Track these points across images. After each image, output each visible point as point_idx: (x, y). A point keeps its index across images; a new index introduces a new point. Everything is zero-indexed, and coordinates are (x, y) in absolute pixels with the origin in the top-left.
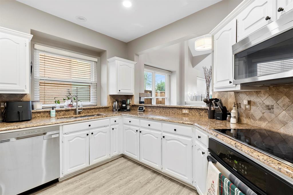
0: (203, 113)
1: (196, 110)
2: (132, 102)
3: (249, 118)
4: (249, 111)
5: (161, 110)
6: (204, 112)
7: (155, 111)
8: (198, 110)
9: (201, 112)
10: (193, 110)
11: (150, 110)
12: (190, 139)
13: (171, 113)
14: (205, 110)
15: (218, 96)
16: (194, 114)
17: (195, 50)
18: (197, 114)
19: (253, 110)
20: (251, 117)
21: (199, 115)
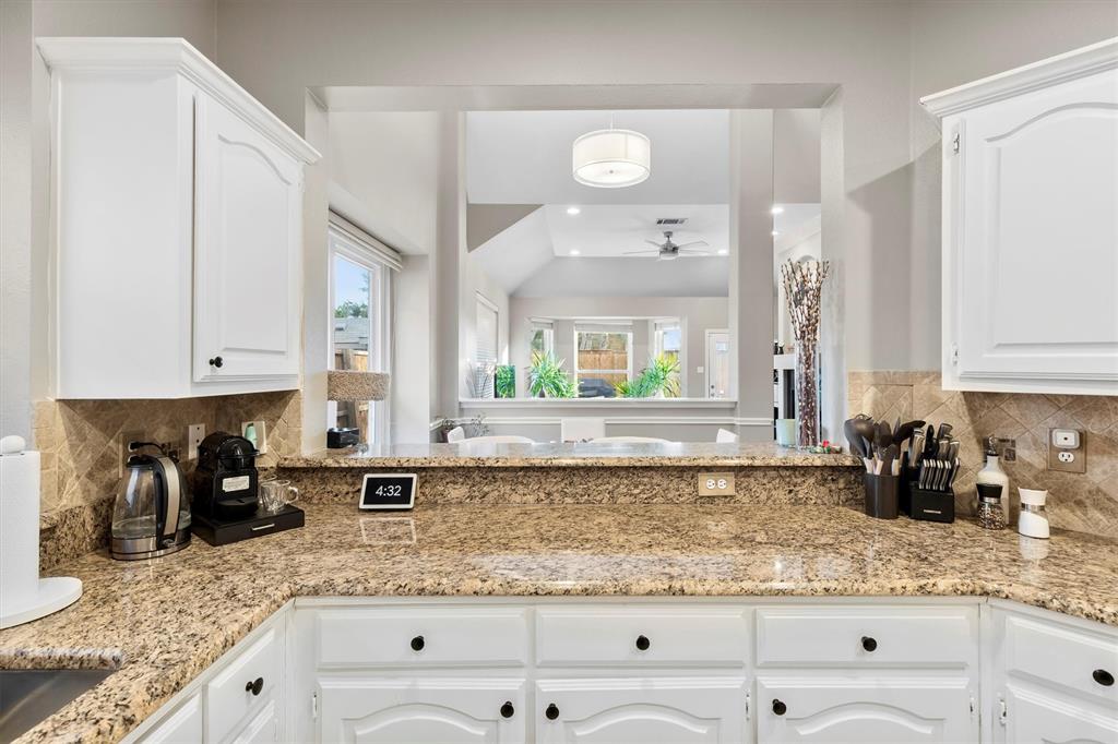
0: (807, 487)
1: (773, 473)
2: (277, 447)
3: (1080, 503)
4: (1075, 477)
5: (549, 488)
6: (812, 480)
7: (502, 496)
8: (784, 473)
9: (799, 481)
10: (759, 474)
11: (457, 492)
12: (958, 683)
13: (622, 500)
14: (818, 473)
15: (876, 404)
16: (763, 497)
17: (577, 179)
18: (781, 495)
19: (1105, 472)
20: (1088, 502)
21: (789, 496)
